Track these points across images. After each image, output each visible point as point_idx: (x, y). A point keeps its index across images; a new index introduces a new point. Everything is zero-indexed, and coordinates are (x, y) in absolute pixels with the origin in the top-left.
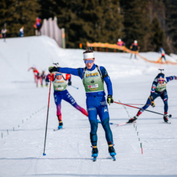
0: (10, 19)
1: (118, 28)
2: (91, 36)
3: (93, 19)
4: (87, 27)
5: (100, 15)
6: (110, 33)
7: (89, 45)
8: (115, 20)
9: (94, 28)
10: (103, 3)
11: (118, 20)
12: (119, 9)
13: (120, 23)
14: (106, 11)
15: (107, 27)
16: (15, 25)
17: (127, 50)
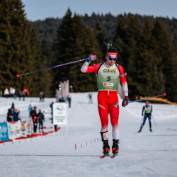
0: (86, 81)
1: (161, 88)
2: (142, 93)
3: (144, 82)
4: (139, 88)
5: (149, 79)
6: (155, 92)
7: (142, 98)
8: (159, 82)
9: (145, 88)
10: (151, 70)
11: (161, 83)
12: (162, 75)
13: (163, 85)
14: (153, 76)
15: (153, 88)
16: (89, 85)
17: (169, 102)
